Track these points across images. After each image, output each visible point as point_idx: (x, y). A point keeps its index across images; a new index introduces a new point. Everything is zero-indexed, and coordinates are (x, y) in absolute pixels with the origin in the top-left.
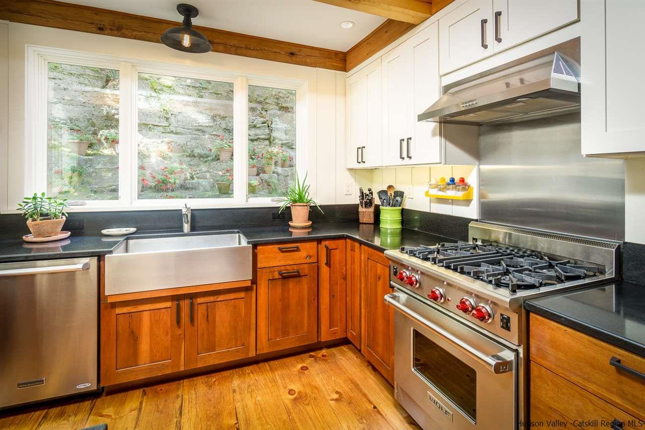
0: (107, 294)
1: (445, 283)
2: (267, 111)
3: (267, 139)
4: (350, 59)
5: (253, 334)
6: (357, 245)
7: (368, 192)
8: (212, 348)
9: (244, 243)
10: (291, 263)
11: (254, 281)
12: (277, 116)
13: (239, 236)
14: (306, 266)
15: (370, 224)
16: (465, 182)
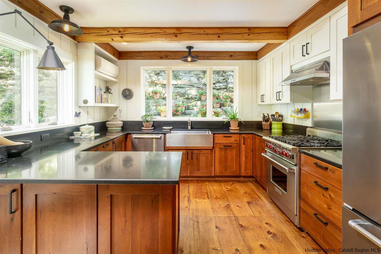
0: (167, 146)
1: (281, 147)
2: (225, 73)
3: (225, 88)
4: (259, 54)
5: (213, 168)
6: (256, 136)
7: (267, 116)
8: (198, 170)
9: (210, 133)
10: (228, 142)
11: (213, 148)
12: (231, 75)
13: (209, 132)
14: (235, 144)
15: (268, 130)
16: (306, 110)
